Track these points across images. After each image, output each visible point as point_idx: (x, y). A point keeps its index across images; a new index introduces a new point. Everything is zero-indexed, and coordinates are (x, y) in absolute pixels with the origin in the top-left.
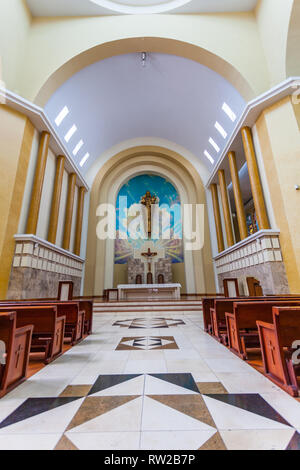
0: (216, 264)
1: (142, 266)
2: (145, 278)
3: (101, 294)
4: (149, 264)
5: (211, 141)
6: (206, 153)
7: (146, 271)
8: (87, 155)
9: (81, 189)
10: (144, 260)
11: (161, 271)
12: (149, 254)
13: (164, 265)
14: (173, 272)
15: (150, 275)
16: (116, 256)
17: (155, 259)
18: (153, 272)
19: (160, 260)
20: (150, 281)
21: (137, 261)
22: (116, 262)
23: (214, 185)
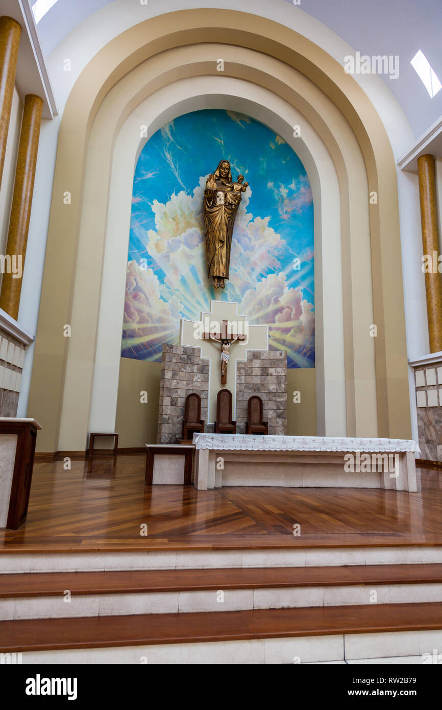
0: (415, 380)
1: (204, 369)
3: (82, 447)
10: (208, 354)
11: (257, 388)
12: (224, 339)
13: (265, 372)
15: (224, 397)
16: (126, 335)
17: (240, 354)
19: (255, 356)
21: (189, 355)
22: (126, 353)
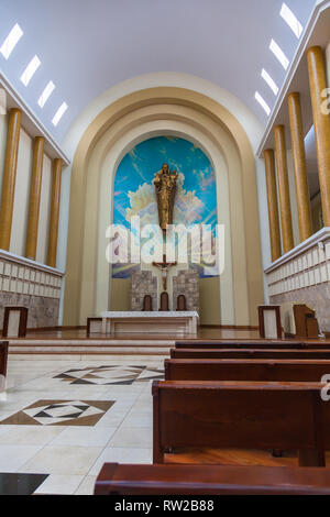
0: (267, 280)
1: (154, 281)
2: (157, 301)
4: (165, 280)
5: (265, 74)
6: (258, 96)
7: (160, 290)
8: (64, 108)
9: (57, 162)
10: (157, 273)
11: (183, 290)
12: (164, 264)
13: (187, 281)
14: (201, 291)
15: (164, 296)
16: (113, 267)
17: (174, 272)
18: (170, 291)
19: (182, 272)
20: (165, 307)
21: (146, 275)
22: (114, 276)
23: (269, 152)
